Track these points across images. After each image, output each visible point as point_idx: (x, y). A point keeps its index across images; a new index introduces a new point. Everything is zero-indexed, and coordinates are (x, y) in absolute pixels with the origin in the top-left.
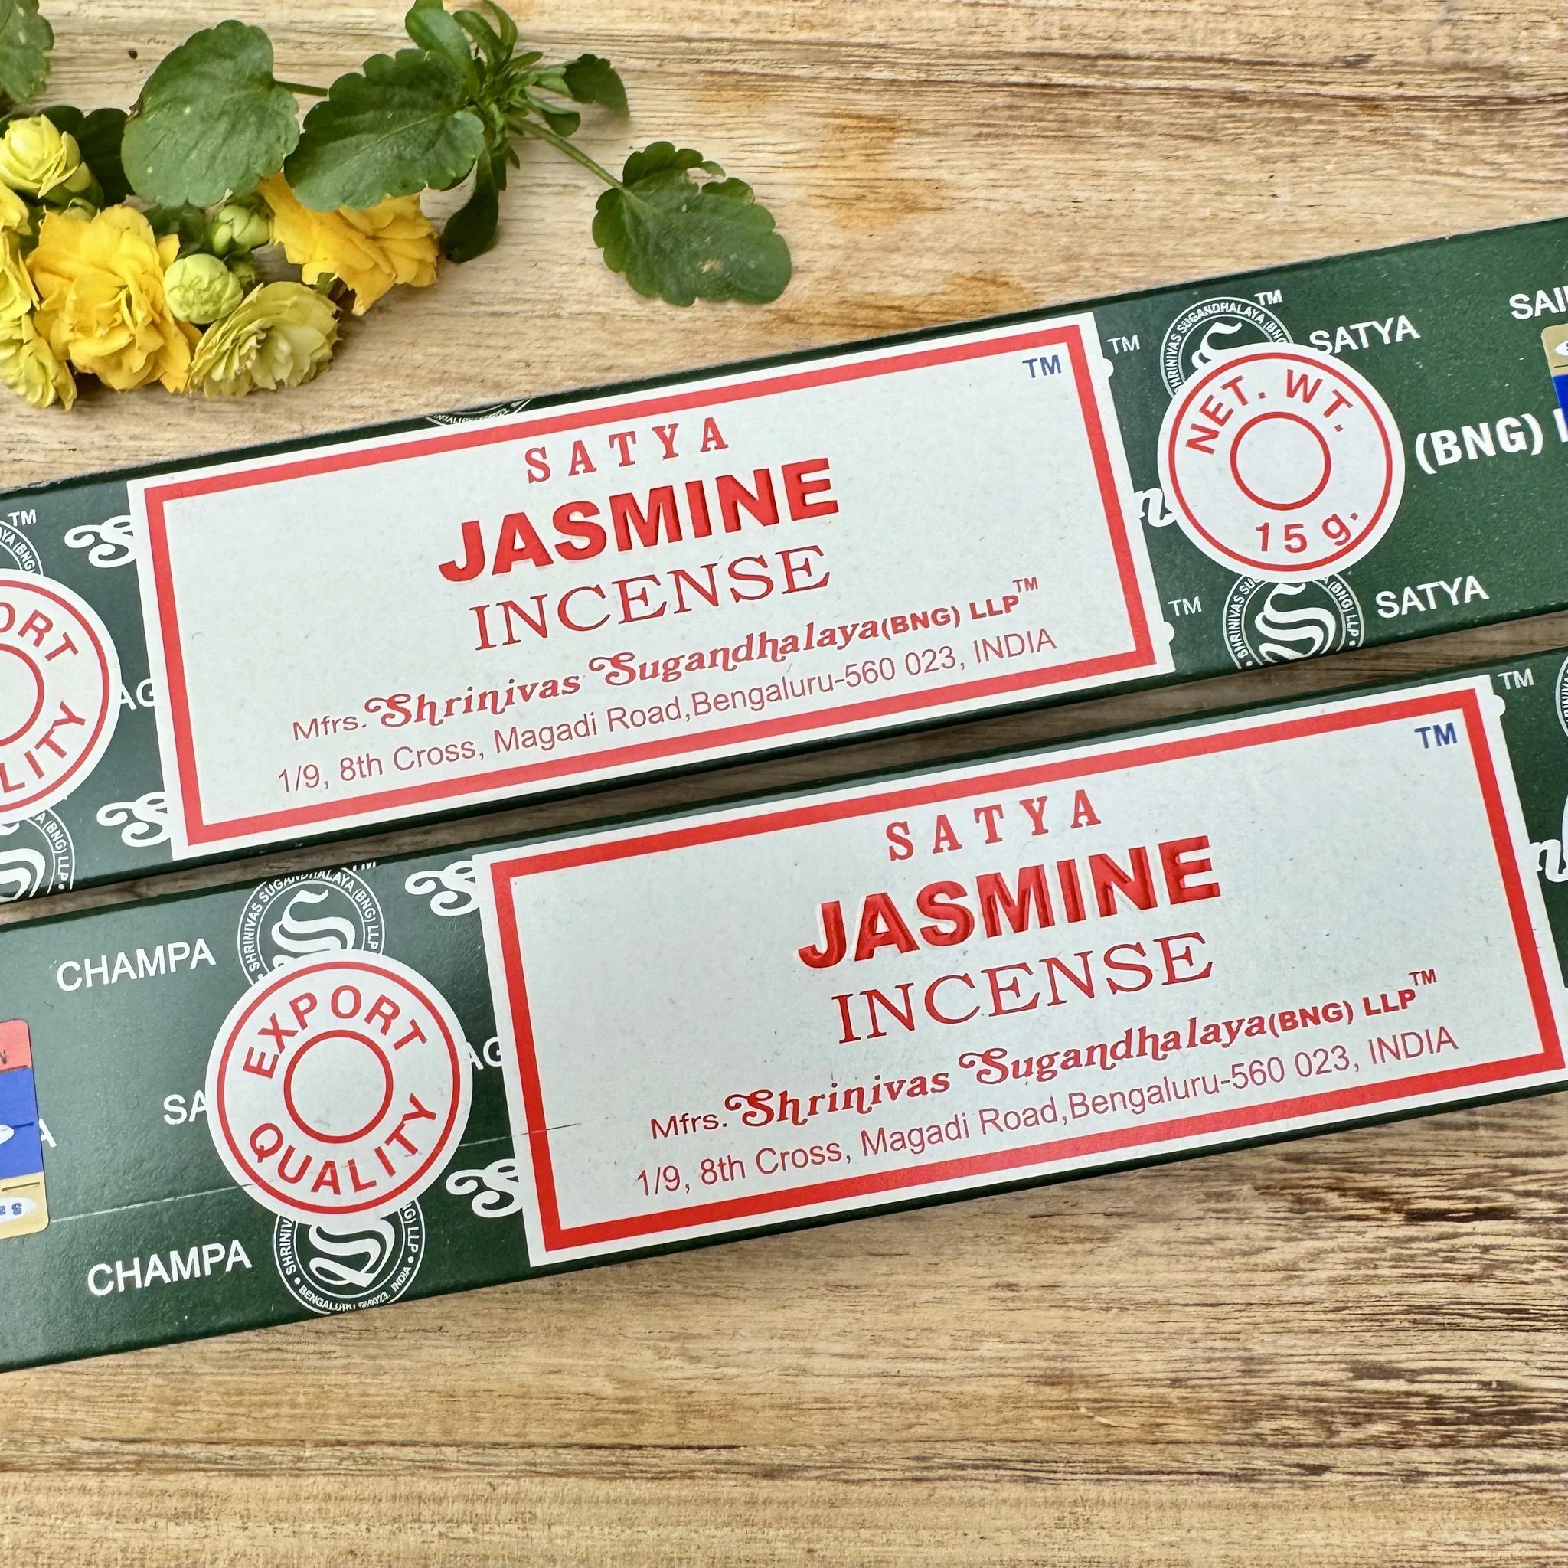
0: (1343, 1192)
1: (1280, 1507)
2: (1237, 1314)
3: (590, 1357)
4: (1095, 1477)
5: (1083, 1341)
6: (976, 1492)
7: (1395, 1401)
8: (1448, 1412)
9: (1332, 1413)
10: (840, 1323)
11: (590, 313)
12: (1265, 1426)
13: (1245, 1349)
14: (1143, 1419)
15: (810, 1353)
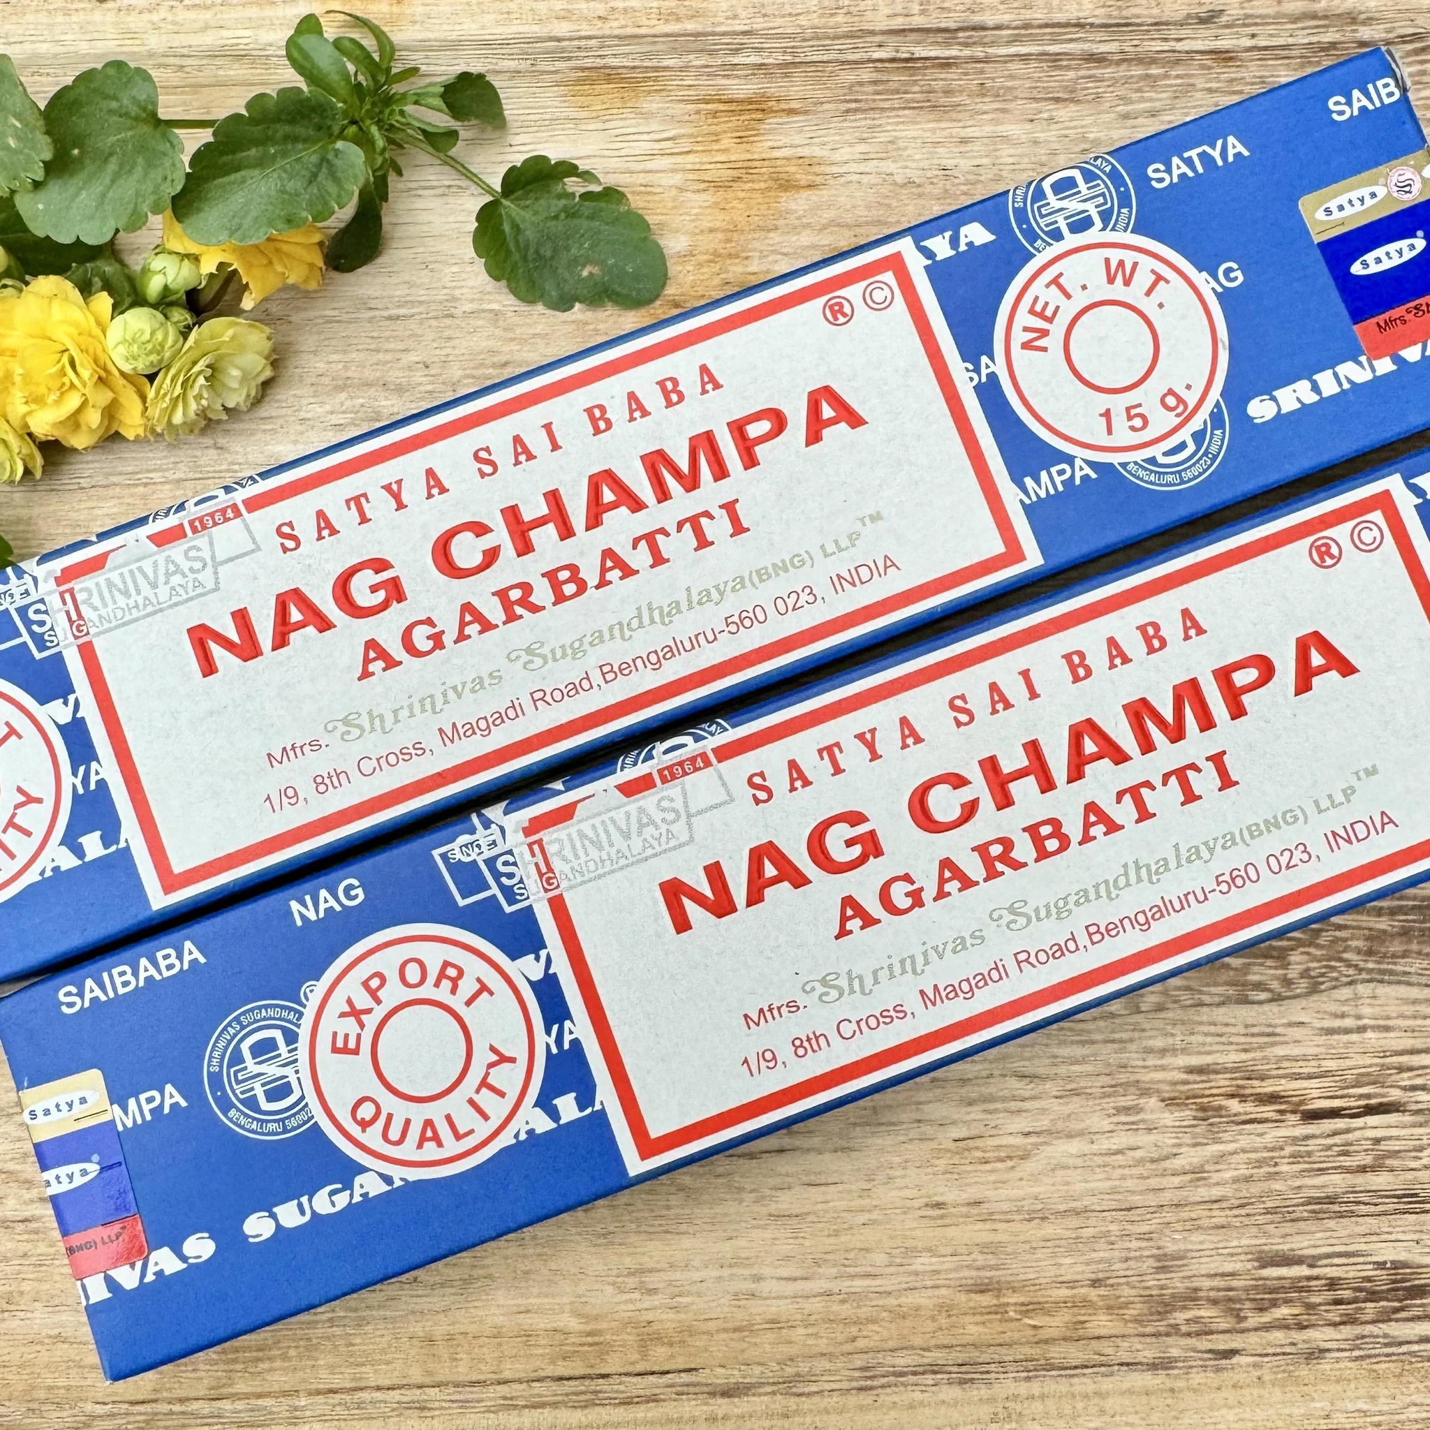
0: (1243, 1098)
1: (1195, 1391)
2: (1149, 1216)
3: (553, 1296)
4: (1025, 1374)
5: (1009, 1250)
6: (918, 1396)
7: (1299, 1286)
8: (1347, 1292)
9: (1240, 1301)
10: (785, 1248)
11: (484, 311)
12: (1180, 1317)
13: (1159, 1248)
14: (1067, 1318)
15: (757, 1278)
